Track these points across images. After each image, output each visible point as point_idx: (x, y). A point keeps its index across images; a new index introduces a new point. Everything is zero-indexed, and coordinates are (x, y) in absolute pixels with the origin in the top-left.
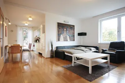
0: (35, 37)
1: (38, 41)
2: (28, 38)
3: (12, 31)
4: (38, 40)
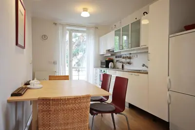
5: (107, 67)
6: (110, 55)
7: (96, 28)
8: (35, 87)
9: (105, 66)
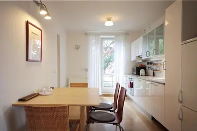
0: (133, 58)
1: (142, 72)
2: (114, 61)
3: (77, 47)
4: (144, 68)
5: (138, 74)
6: (141, 61)
7: (126, 34)
8: (46, 94)
9: (135, 73)
